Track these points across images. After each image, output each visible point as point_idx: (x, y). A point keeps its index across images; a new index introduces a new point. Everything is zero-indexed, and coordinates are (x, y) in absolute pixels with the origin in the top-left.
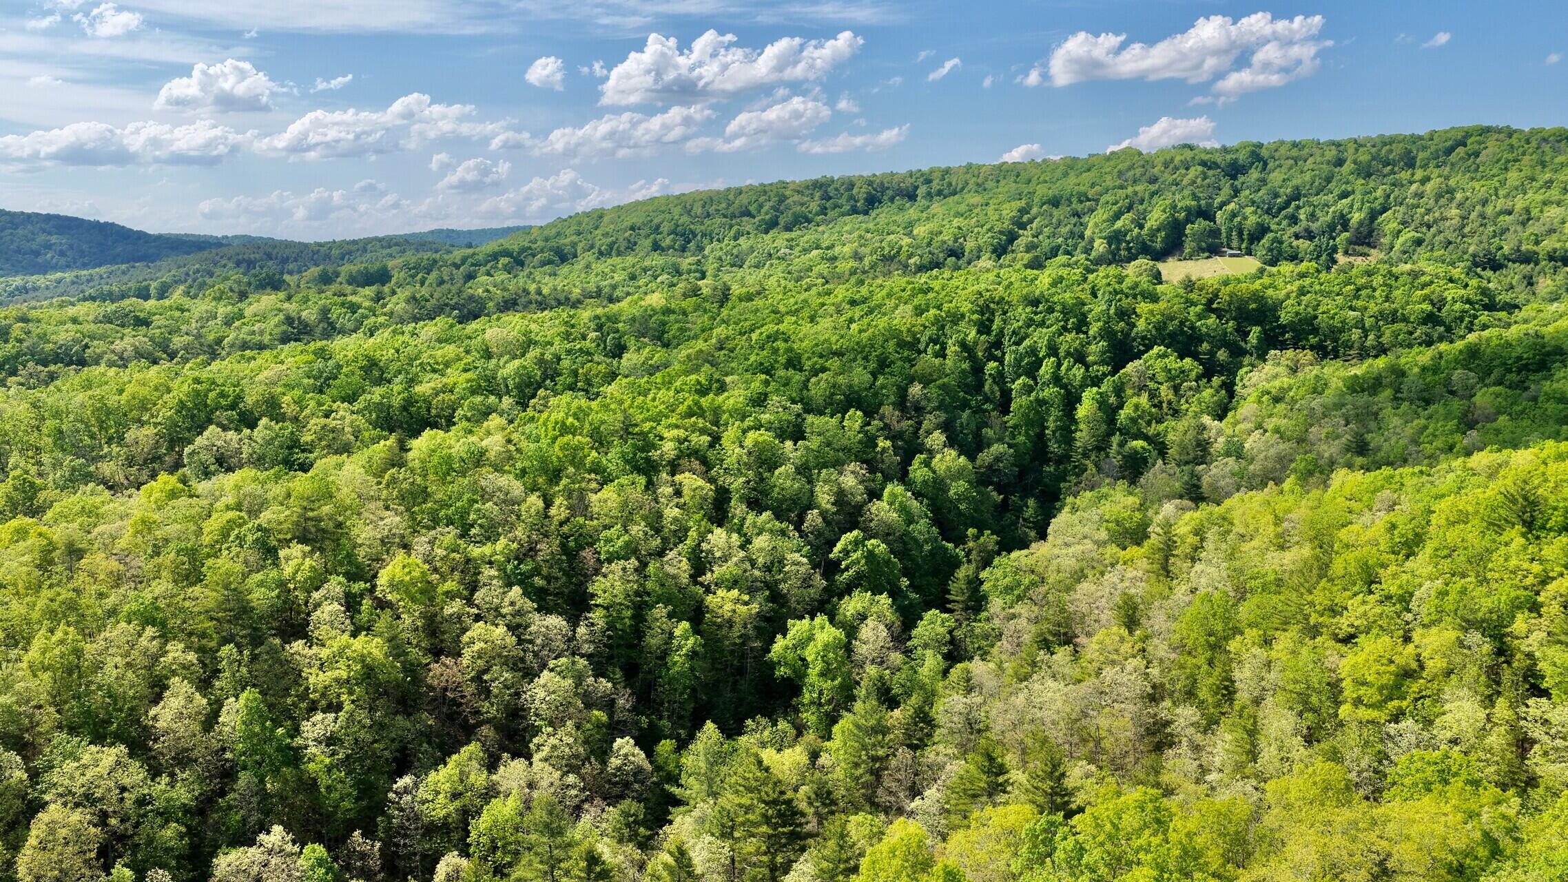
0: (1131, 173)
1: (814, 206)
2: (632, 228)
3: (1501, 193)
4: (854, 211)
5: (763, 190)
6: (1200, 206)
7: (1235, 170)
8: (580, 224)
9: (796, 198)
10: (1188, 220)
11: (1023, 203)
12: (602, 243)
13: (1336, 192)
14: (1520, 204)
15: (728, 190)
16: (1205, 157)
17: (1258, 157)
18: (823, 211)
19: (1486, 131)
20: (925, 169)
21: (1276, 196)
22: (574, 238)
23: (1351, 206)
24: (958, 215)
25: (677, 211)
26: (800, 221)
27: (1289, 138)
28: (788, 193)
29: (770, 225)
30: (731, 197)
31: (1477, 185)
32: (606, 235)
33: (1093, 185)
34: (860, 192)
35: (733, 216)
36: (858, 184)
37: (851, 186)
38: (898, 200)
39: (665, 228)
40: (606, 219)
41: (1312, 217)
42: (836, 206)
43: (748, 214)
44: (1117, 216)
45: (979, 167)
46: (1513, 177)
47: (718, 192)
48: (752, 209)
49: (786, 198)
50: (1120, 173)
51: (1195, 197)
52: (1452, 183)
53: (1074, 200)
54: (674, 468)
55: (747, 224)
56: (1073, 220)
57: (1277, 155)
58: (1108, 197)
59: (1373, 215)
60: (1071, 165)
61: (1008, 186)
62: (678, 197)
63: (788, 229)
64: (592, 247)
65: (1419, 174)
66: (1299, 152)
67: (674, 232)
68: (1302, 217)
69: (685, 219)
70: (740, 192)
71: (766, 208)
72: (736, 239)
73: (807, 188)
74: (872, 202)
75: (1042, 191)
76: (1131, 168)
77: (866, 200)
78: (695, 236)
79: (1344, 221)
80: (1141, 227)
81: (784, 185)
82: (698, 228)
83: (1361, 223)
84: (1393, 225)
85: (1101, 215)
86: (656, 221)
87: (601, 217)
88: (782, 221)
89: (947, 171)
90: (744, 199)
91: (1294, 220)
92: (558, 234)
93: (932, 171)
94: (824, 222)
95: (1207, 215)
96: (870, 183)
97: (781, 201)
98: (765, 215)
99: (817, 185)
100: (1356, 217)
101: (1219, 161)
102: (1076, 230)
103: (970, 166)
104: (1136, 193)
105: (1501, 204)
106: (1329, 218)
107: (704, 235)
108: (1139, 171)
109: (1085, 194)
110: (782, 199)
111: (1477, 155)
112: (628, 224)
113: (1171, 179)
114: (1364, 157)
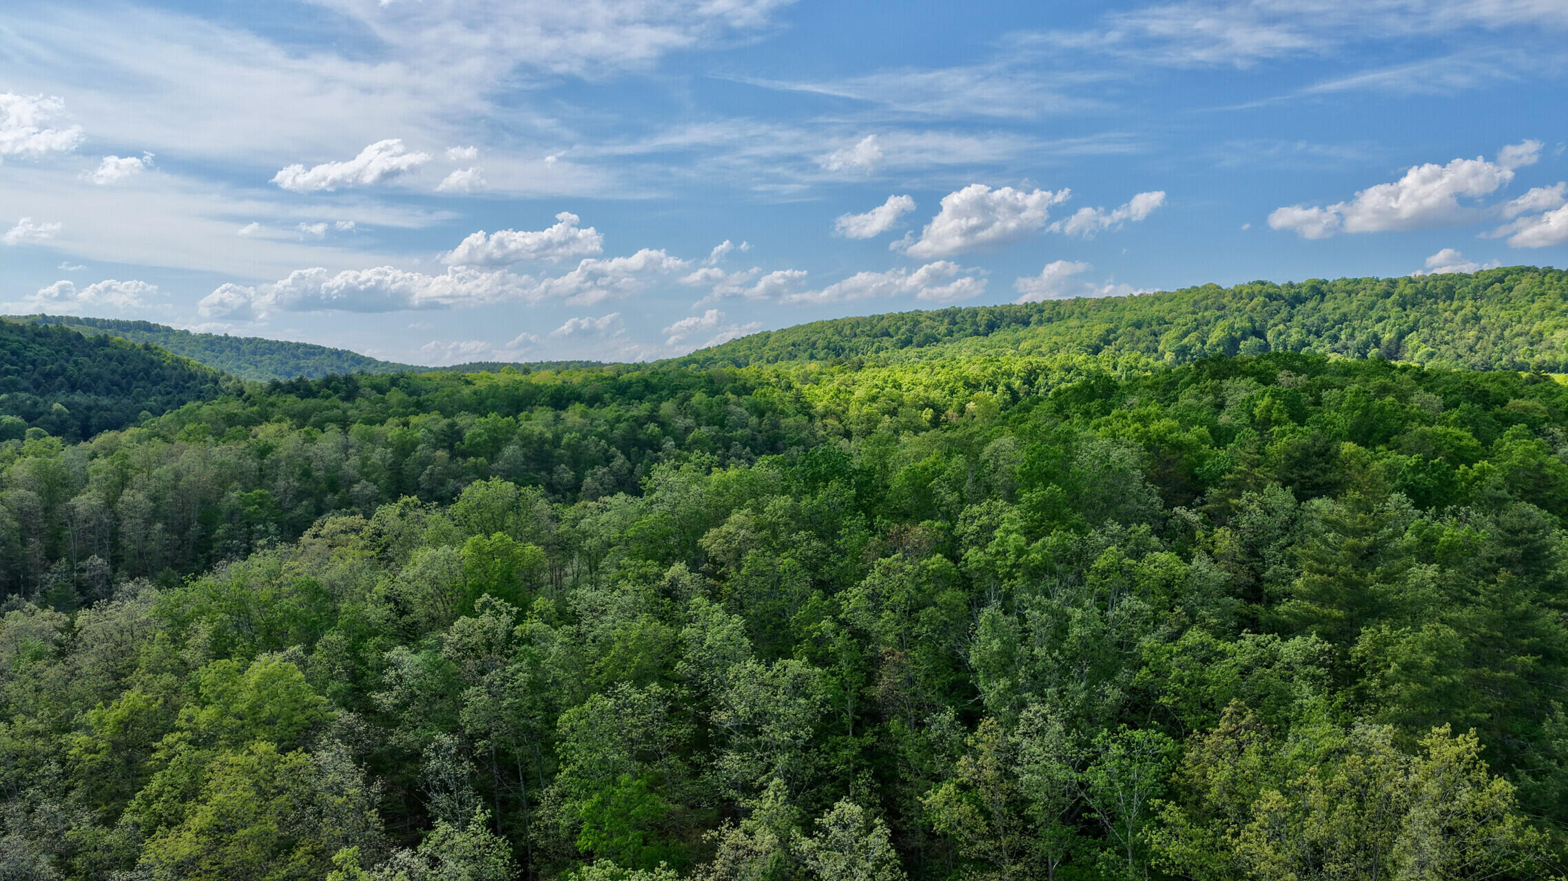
0: (1204, 302)
1: (943, 329)
2: (794, 345)
3: (1523, 320)
4: (977, 333)
5: (902, 317)
6: (1254, 327)
7: (1296, 300)
8: (751, 342)
9: (928, 322)
10: (1244, 337)
11: (1112, 326)
12: (768, 354)
13: (1374, 318)
14: (1536, 328)
15: (873, 316)
16: (1271, 290)
17: (1319, 291)
18: (950, 333)
19: (1523, 271)
20: (1039, 301)
21: (1325, 320)
22: (748, 352)
23: (1384, 329)
24: (1058, 334)
25: (829, 332)
26: (932, 339)
27: (1350, 277)
28: (921, 319)
29: (906, 343)
30: (875, 322)
31: (1502, 314)
32: (773, 349)
33: (1171, 311)
34: (982, 320)
35: (876, 336)
36: (981, 313)
37: (975, 313)
38: (1013, 326)
39: (820, 344)
40: (772, 339)
41: (1352, 336)
42: (961, 329)
43: (889, 335)
44: (1185, 334)
45: (1086, 300)
46: (1536, 307)
47: (865, 319)
48: (890, 330)
49: (920, 323)
50: (1195, 303)
51: (1251, 320)
52: (1481, 312)
53: (1154, 323)
54: (824, 416)
55: (886, 342)
56: (1152, 338)
57: (1334, 289)
58: (1181, 321)
59: (1401, 336)
60: (1158, 298)
61: (1107, 313)
62: (831, 322)
63: (920, 345)
64: (761, 358)
65: (1456, 304)
66: (1352, 287)
67: (827, 347)
68: (1343, 337)
69: (836, 338)
70: (882, 318)
71: (903, 330)
72: (877, 352)
73: (939, 315)
74: (992, 327)
75: (1129, 316)
76: (1206, 298)
77: (987, 325)
78: (843, 350)
79: (1377, 341)
80: (1204, 343)
81: (919, 313)
82: (847, 345)
83: (1390, 342)
84: (1415, 342)
85: (1172, 334)
86: (813, 339)
87: (768, 337)
88: (915, 341)
89: (1058, 303)
90: (885, 323)
91: (1335, 338)
92: (734, 350)
93: (1045, 303)
94: (950, 341)
95: (1260, 334)
96: (991, 312)
97: (915, 325)
98: (901, 336)
99: (946, 313)
100: (1387, 336)
101: (1284, 293)
102: (1151, 345)
103: (1078, 299)
104: (1203, 317)
105: (1517, 328)
106: (1364, 338)
107: (851, 350)
108: (1209, 302)
109: (1163, 319)
110: (916, 323)
111: (1510, 289)
112: (789, 342)
113: (1235, 306)
114: (1408, 291)
